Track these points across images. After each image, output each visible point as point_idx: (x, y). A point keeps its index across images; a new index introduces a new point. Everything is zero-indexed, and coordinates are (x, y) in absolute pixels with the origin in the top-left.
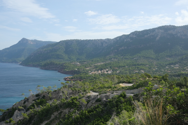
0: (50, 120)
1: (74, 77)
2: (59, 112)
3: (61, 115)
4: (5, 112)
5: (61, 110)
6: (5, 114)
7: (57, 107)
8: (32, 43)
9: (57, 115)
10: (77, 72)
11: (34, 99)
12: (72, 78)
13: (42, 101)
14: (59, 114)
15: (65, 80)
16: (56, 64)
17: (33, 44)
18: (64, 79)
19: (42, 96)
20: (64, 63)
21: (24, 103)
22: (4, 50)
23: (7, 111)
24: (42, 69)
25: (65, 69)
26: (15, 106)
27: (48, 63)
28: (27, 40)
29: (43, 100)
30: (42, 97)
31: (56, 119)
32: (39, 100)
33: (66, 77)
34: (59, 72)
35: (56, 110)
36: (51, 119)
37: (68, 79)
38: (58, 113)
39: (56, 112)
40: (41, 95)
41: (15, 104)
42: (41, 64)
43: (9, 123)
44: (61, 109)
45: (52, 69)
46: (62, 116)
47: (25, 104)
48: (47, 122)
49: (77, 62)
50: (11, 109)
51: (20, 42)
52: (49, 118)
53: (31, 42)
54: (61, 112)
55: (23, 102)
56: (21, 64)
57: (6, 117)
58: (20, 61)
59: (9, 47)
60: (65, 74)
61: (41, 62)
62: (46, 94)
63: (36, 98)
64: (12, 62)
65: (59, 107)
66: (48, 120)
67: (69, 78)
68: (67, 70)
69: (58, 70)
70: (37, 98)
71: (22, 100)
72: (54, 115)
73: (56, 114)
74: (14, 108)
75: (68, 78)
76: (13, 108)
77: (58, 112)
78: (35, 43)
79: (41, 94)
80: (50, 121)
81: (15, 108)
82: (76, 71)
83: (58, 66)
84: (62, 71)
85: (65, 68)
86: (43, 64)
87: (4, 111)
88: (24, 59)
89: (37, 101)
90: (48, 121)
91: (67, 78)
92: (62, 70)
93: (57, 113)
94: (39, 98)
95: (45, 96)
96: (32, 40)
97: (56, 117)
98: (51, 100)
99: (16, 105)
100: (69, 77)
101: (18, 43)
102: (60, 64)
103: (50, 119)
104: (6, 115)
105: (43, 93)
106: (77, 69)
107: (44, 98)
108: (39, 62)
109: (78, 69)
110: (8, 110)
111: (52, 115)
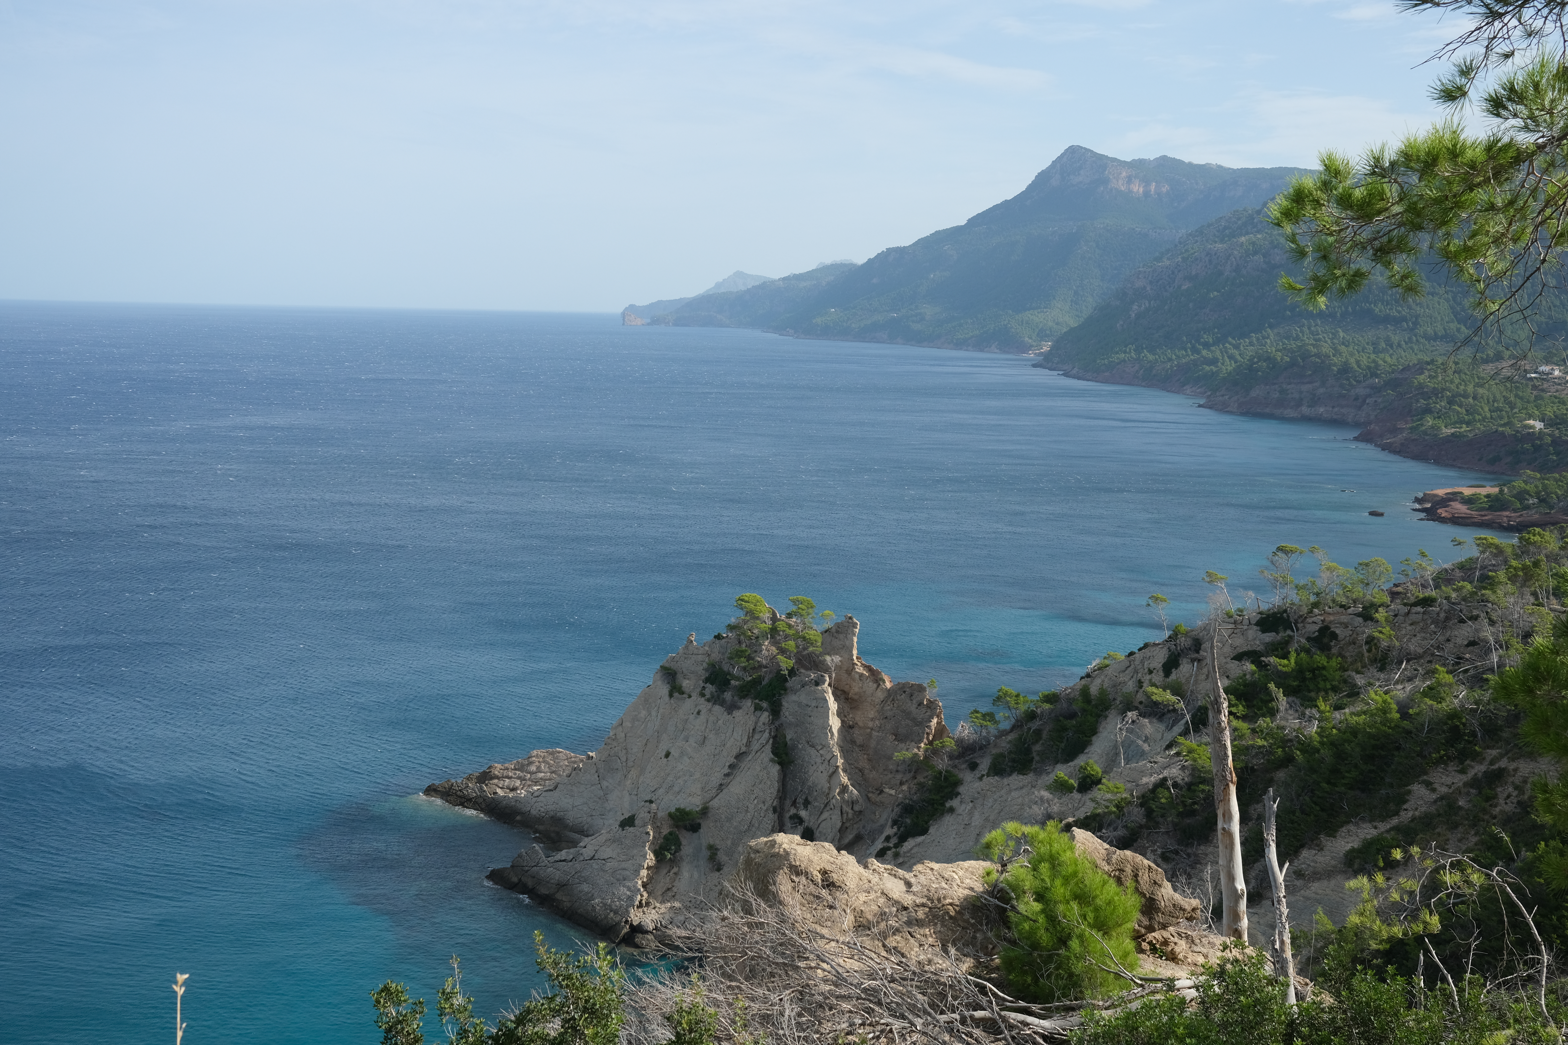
0: (1395, 821)
1: (1521, 496)
2: (1478, 769)
3: (1495, 796)
4: (1031, 716)
5: (1492, 763)
6: (1035, 725)
7: (1455, 730)
8: (1137, 188)
9: (1459, 791)
10: (1537, 449)
11: (1241, 644)
12: (1496, 503)
13: (1313, 671)
14: (1475, 783)
15: (1431, 514)
16: (1345, 369)
17: (1146, 194)
18: (1417, 500)
19: (1312, 629)
20: (1420, 368)
21: (1171, 665)
22: (924, 244)
23: (1047, 706)
24: (1222, 408)
25: (1429, 421)
26: (1098, 681)
27: (1269, 359)
28: (1101, 163)
29: (1320, 659)
30: (1309, 639)
31: (1454, 826)
32: (1285, 656)
33: (1441, 492)
34: (1365, 438)
35: (1452, 751)
36: (1406, 816)
37: (1460, 508)
38: (1465, 778)
39: (1452, 767)
40: (1302, 617)
41: (1101, 668)
42: (1214, 362)
43: (1076, 795)
44: (1494, 752)
45: (1305, 410)
46: (1505, 805)
47: (1173, 676)
48: (1374, 832)
49: (1547, 361)
50: (1070, 700)
51: (1043, 178)
52: (1392, 806)
53: (1129, 180)
54: (1496, 777)
55: (1160, 657)
56: (1046, 362)
57: (1037, 748)
58: (1042, 335)
59: (963, 222)
60: (1420, 457)
61: (1207, 345)
62: (1344, 619)
63: (1257, 639)
64: (981, 343)
65: (1473, 734)
66: (1384, 818)
67: (1469, 501)
68: (1448, 431)
69: (1356, 425)
70: (1269, 637)
71: (1151, 641)
72: (1428, 785)
73: (1449, 780)
74: (1094, 690)
75: (1454, 496)
76: (1085, 692)
77: (1463, 771)
78: (1165, 188)
79: (1305, 610)
80: (1396, 829)
81: (1102, 691)
82: (1531, 436)
83: (1361, 391)
84: (1395, 431)
85: (1428, 411)
86: (1229, 367)
87: (1023, 708)
88: (1073, 323)
89: (1273, 660)
90: (1383, 827)
91: (1444, 501)
92: (1401, 425)
93: (1459, 780)
94: (1287, 642)
95: (1334, 636)
96: (1138, 165)
97: (1448, 804)
98: (1382, 669)
99: (1109, 671)
100: (1467, 492)
101: (1031, 188)
102: (1374, 375)
103: (1397, 813)
104: (1038, 733)
105: (1316, 605)
106: (1538, 425)
107: (1325, 648)
108: (1195, 351)
109: (1550, 423)
110: (1051, 698)
111: (1418, 790)
